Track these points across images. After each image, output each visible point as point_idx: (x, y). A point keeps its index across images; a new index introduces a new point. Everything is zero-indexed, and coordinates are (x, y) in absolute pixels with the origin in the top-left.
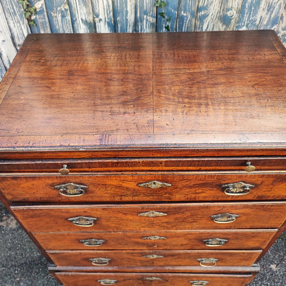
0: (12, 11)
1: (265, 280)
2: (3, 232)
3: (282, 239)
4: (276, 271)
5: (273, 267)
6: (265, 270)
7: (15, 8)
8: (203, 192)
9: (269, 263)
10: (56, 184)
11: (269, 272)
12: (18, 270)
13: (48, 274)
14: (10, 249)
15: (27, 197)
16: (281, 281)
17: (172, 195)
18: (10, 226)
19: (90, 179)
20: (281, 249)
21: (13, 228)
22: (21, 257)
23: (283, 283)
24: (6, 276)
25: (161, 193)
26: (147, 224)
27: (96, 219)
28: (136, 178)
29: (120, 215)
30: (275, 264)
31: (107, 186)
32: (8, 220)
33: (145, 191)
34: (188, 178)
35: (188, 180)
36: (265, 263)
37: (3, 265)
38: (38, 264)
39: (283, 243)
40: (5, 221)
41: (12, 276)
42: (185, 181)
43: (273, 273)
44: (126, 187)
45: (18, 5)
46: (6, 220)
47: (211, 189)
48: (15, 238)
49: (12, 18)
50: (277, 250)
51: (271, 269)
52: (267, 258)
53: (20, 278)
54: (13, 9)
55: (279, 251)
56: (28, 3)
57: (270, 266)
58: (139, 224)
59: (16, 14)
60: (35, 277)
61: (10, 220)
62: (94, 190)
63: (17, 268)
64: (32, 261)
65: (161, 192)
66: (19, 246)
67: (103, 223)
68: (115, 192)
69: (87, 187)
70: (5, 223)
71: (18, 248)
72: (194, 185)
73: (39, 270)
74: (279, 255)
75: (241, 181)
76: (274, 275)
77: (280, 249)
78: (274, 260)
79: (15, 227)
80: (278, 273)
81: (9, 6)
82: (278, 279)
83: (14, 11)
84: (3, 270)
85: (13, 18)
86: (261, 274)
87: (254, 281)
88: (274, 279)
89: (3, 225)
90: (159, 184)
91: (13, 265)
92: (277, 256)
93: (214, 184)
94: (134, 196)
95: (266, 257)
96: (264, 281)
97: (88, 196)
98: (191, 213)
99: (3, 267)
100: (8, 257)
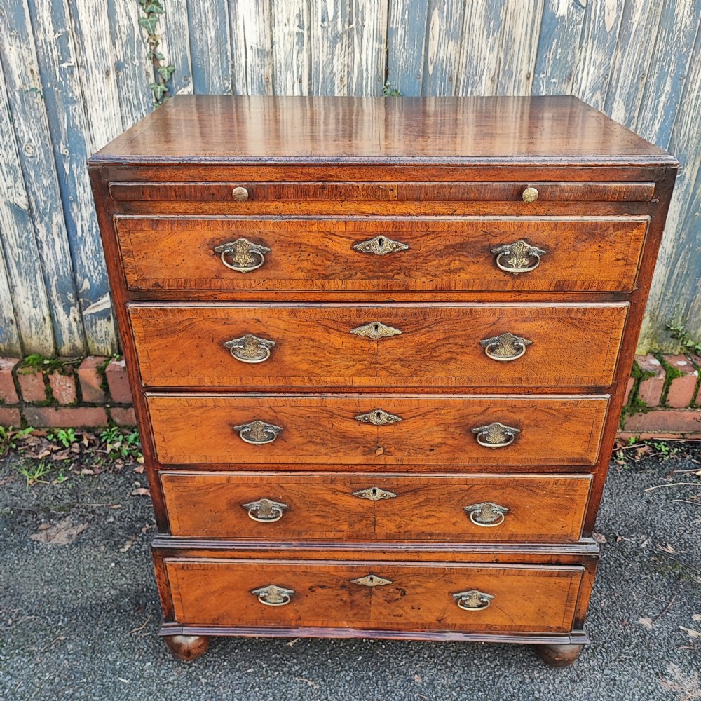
0: (136, 103)
1: (629, 646)
2: (38, 552)
3: (662, 573)
4: (654, 631)
5: (645, 622)
6: (627, 627)
7: (141, 97)
8: (463, 269)
9: (636, 616)
10: (218, 242)
11: (636, 631)
12: (63, 621)
13: (132, 629)
14: (49, 583)
15: (162, 277)
16: (665, 649)
17: (410, 277)
18: (54, 541)
19: (276, 229)
20: (660, 590)
21: (60, 545)
22: (74, 597)
23: (671, 652)
24: (35, 630)
25: (392, 271)
26: (365, 362)
27: (274, 343)
28: (350, 228)
29: (319, 334)
30: (649, 617)
31: (303, 246)
32: (49, 531)
33: (364, 264)
34: (436, 230)
35: (436, 234)
36: (627, 615)
37: (31, 611)
38: (111, 610)
39: (664, 580)
40: (44, 532)
41: (48, 632)
42: (431, 236)
43: (644, 633)
44: (334, 252)
45: (148, 91)
46: (46, 529)
47: (475, 260)
48: (62, 562)
49: (132, 115)
50: (652, 591)
51: (640, 626)
52: (630, 606)
53: (67, 635)
54: (138, 99)
55: (656, 594)
56: (166, 90)
57: (637, 620)
58: (352, 363)
59: (140, 109)
60: (101, 633)
61: (55, 529)
62: (278, 258)
63: (62, 617)
64: (97, 604)
65: (391, 267)
66: (72, 577)
67: (285, 359)
68: (314, 267)
69: (269, 249)
70: (43, 534)
71: (67, 581)
72: (446, 247)
73: (112, 621)
74: (657, 601)
75: (523, 239)
76: (647, 638)
77: (658, 590)
78: (646, 610)
79: (66, 543)
80: (657, 633)
81: (130, 94)
82: (657, 644)
83: (139, 104)
84: (30, 621)
85: (135, 116)
86: (619, 635)
87: (603, 647)
88: (649, 644)
89: (39, 539)
90: (389, 245)
91: (53, 612)
92: (652, 603)
93: (479, 245)
94: (346, 279)
95: (628, 604)
96: (627, 648)
97: (269, 276)
98: (445, 331)
99: (31, 615)
100: (44, 596)
